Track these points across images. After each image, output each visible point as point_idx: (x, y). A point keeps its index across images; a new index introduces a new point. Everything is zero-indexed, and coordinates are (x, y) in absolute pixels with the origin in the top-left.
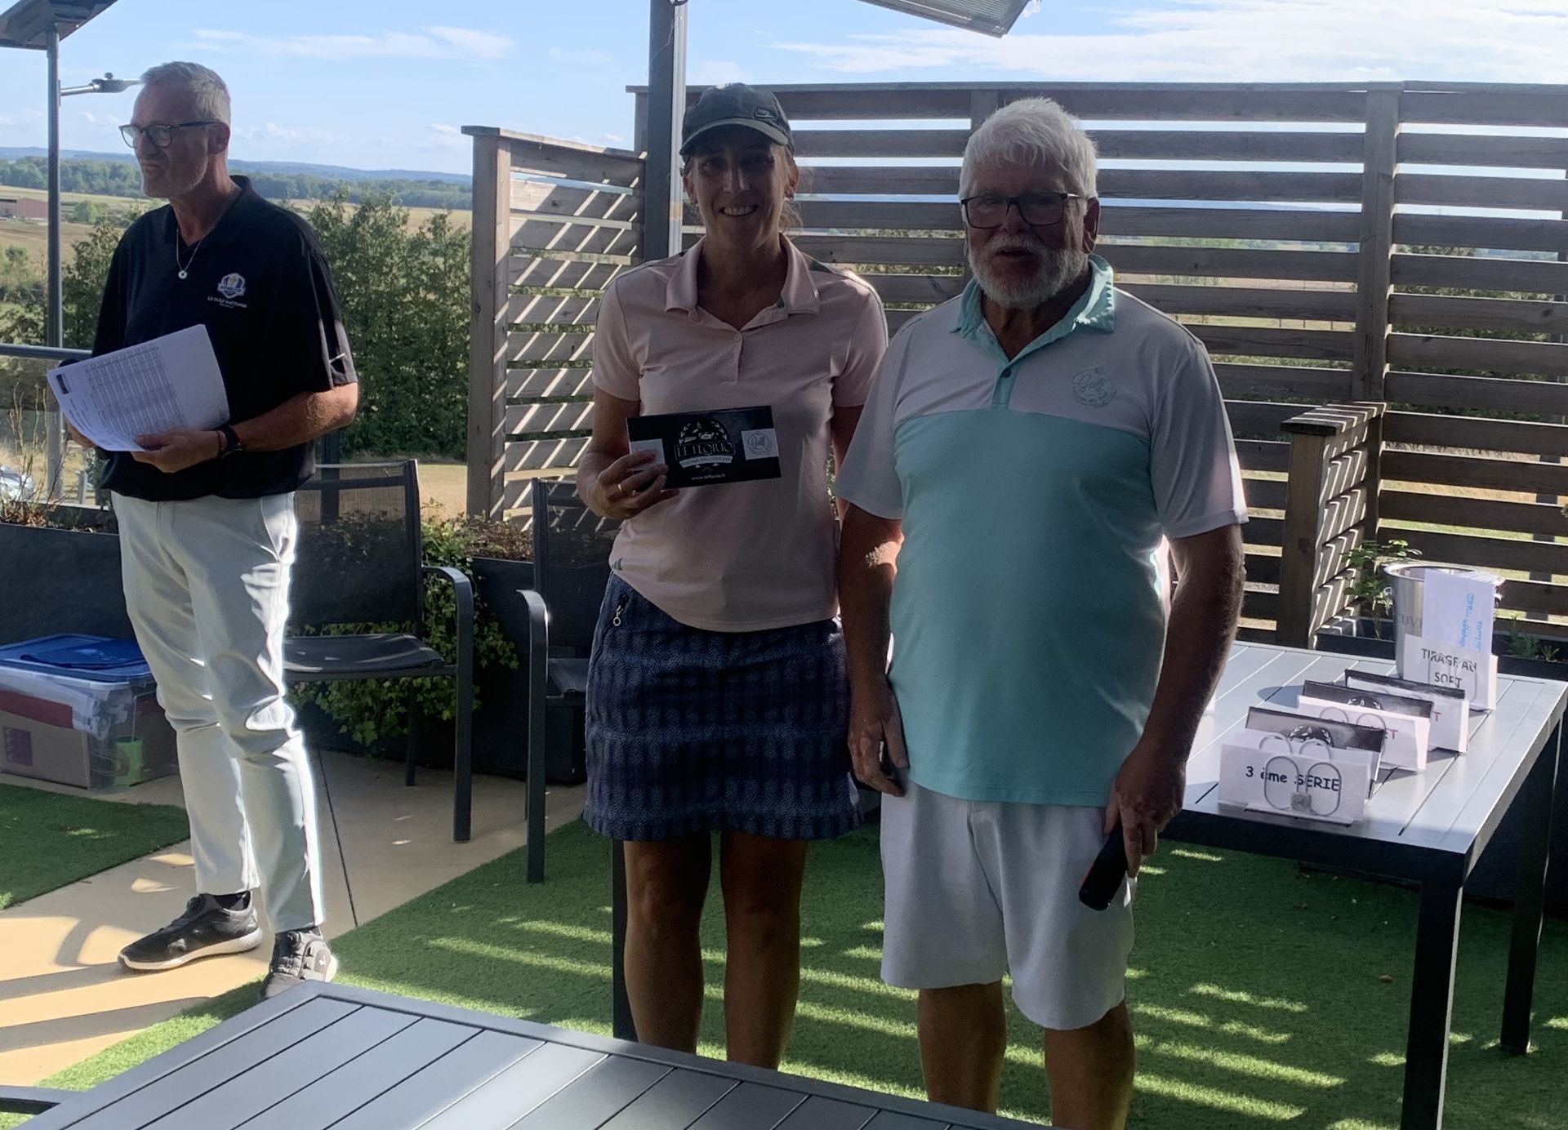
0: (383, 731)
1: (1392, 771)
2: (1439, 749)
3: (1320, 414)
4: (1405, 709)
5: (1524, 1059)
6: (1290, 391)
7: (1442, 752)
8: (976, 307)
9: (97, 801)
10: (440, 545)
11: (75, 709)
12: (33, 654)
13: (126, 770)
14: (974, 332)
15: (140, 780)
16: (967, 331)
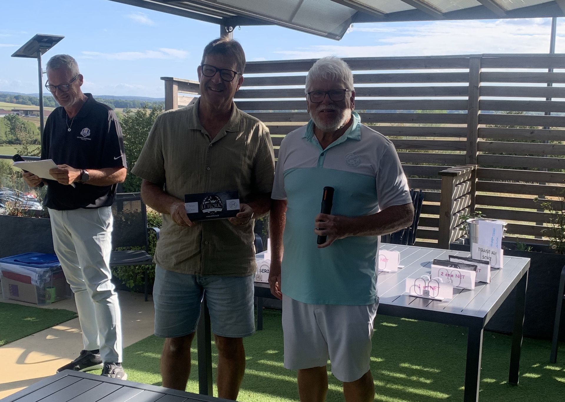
0: (137, 283)
1: (463, 290)
2: (480, 282)
3: (453, 169)
4: (468, 268)
5: (516, 387)
6: (445, 162)
7: (481, 283)
8: (312, 130)
9: (40, 308)
10: (154, 220)
11: (32, 277)
12: (18, 260)
13: (50, 297)
14: (311, 139)
15: (54, 301)
16: (308, 139)
